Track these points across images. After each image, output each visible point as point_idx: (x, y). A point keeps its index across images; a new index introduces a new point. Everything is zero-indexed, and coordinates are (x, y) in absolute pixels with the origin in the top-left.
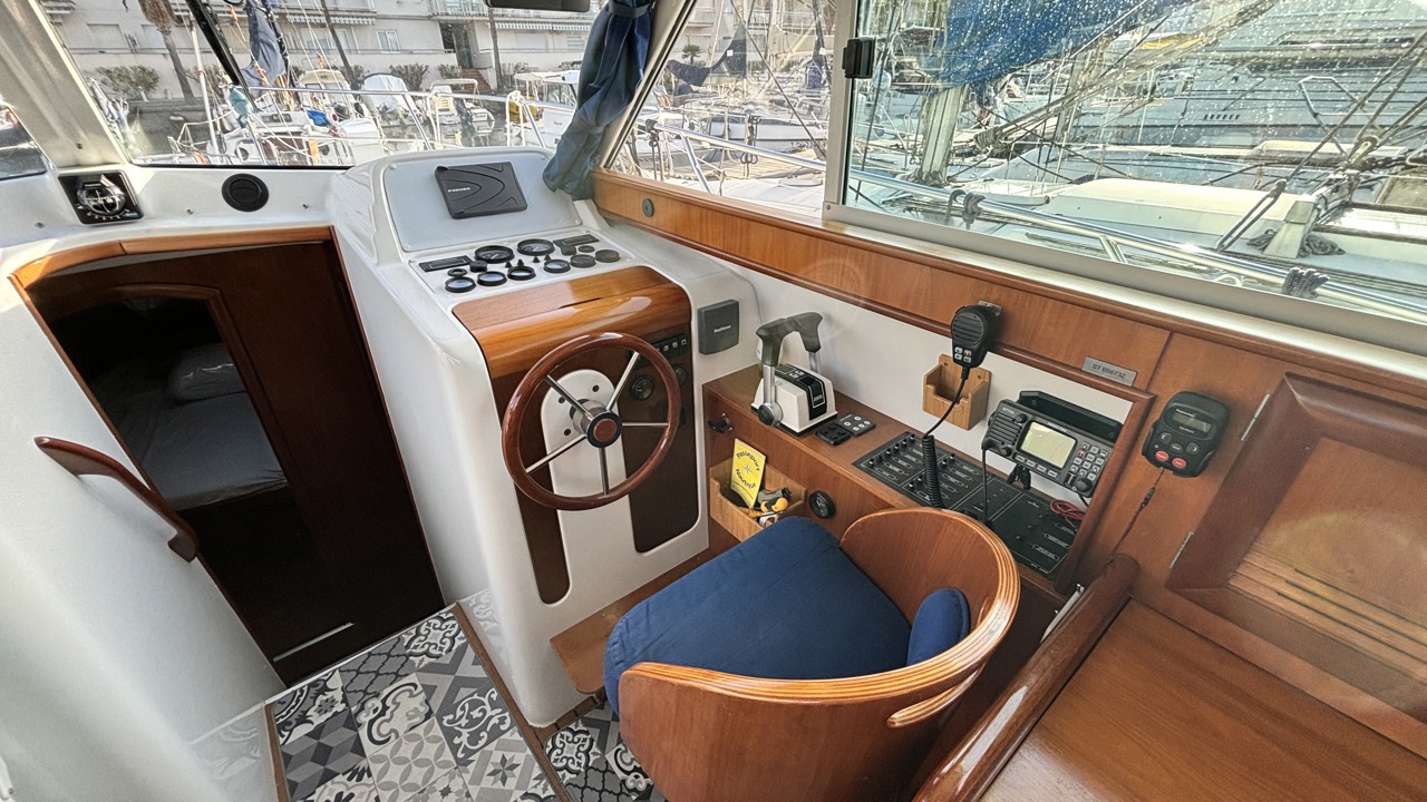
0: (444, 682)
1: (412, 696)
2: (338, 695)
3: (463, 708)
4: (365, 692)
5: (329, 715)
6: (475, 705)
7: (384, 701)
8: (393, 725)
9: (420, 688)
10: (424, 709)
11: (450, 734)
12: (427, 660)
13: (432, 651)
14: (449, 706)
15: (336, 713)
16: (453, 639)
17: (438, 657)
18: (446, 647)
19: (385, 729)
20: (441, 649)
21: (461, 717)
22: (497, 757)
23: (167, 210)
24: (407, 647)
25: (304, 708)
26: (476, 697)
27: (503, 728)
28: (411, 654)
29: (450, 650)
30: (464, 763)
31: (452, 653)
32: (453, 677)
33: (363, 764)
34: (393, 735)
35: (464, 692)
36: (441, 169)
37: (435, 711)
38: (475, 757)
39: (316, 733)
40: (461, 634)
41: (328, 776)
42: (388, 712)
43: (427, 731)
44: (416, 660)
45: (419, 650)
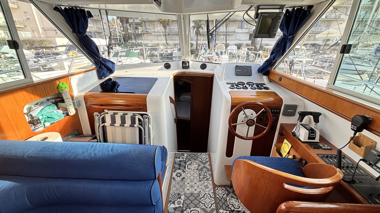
0: (202, 165)
1: (196, 164)
2: (185, 157)
3: (204, 172)
4: (189, 159)
5: (183, 160)
6: (206, 172)
7: (191, 162)
8: (191, 167)
9: (198, 164)
10: (197, 168)
11: (200, 175)
12: (201, 160)
13: (202, 159)
14: (201, 170)
15: (184, 160)
16: (206, 159)
17: (203, 160)
18: (205, 159)
19: (190, 167)
20: (204, 159)
21: (203, 173)
22: (206, 184)
23: (192, 68)
24: (198, 156)
25: (180, 156)
26: (206, 171)
27: (209, 179)
28: (198, 157)
29: (205, 160)
30: (200, 181)
31: (205, 161)
32: (204, 165)
33: (185, 170)
34: (191, 169)
35: (205, 169)
36: (237, 66)
37: (199, 169)
38: (203, 181)
39: (180, 161)
40: (208, 159)
41: (179, 169)
42: (191, 165)
43: (197, 172)
44: (199, 159)
45: (200, 157)
